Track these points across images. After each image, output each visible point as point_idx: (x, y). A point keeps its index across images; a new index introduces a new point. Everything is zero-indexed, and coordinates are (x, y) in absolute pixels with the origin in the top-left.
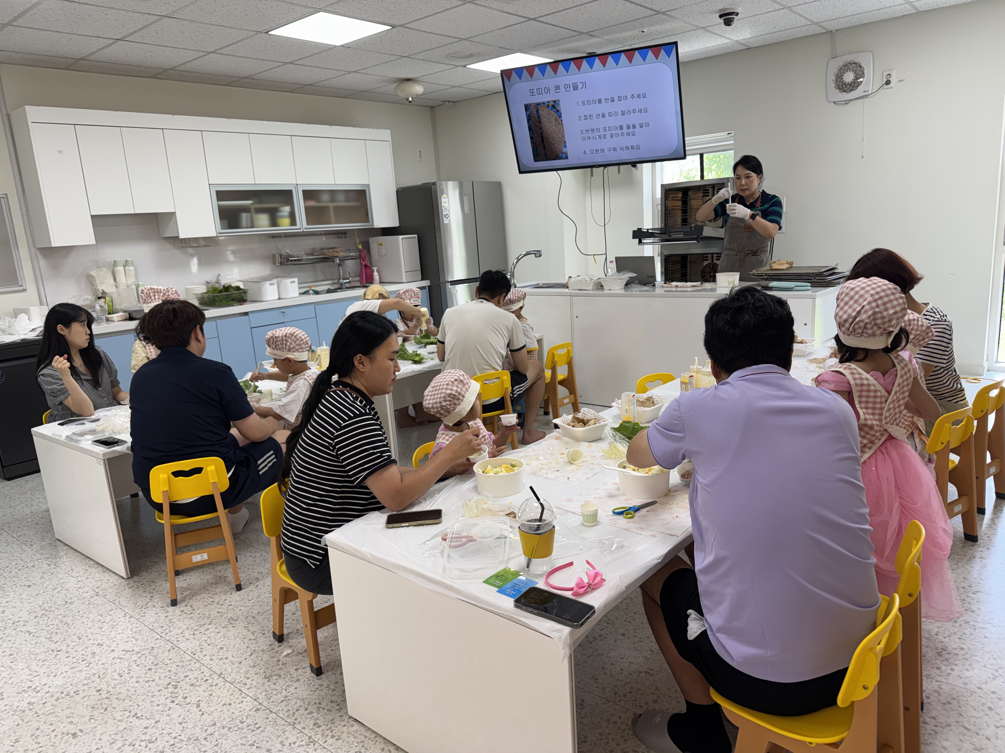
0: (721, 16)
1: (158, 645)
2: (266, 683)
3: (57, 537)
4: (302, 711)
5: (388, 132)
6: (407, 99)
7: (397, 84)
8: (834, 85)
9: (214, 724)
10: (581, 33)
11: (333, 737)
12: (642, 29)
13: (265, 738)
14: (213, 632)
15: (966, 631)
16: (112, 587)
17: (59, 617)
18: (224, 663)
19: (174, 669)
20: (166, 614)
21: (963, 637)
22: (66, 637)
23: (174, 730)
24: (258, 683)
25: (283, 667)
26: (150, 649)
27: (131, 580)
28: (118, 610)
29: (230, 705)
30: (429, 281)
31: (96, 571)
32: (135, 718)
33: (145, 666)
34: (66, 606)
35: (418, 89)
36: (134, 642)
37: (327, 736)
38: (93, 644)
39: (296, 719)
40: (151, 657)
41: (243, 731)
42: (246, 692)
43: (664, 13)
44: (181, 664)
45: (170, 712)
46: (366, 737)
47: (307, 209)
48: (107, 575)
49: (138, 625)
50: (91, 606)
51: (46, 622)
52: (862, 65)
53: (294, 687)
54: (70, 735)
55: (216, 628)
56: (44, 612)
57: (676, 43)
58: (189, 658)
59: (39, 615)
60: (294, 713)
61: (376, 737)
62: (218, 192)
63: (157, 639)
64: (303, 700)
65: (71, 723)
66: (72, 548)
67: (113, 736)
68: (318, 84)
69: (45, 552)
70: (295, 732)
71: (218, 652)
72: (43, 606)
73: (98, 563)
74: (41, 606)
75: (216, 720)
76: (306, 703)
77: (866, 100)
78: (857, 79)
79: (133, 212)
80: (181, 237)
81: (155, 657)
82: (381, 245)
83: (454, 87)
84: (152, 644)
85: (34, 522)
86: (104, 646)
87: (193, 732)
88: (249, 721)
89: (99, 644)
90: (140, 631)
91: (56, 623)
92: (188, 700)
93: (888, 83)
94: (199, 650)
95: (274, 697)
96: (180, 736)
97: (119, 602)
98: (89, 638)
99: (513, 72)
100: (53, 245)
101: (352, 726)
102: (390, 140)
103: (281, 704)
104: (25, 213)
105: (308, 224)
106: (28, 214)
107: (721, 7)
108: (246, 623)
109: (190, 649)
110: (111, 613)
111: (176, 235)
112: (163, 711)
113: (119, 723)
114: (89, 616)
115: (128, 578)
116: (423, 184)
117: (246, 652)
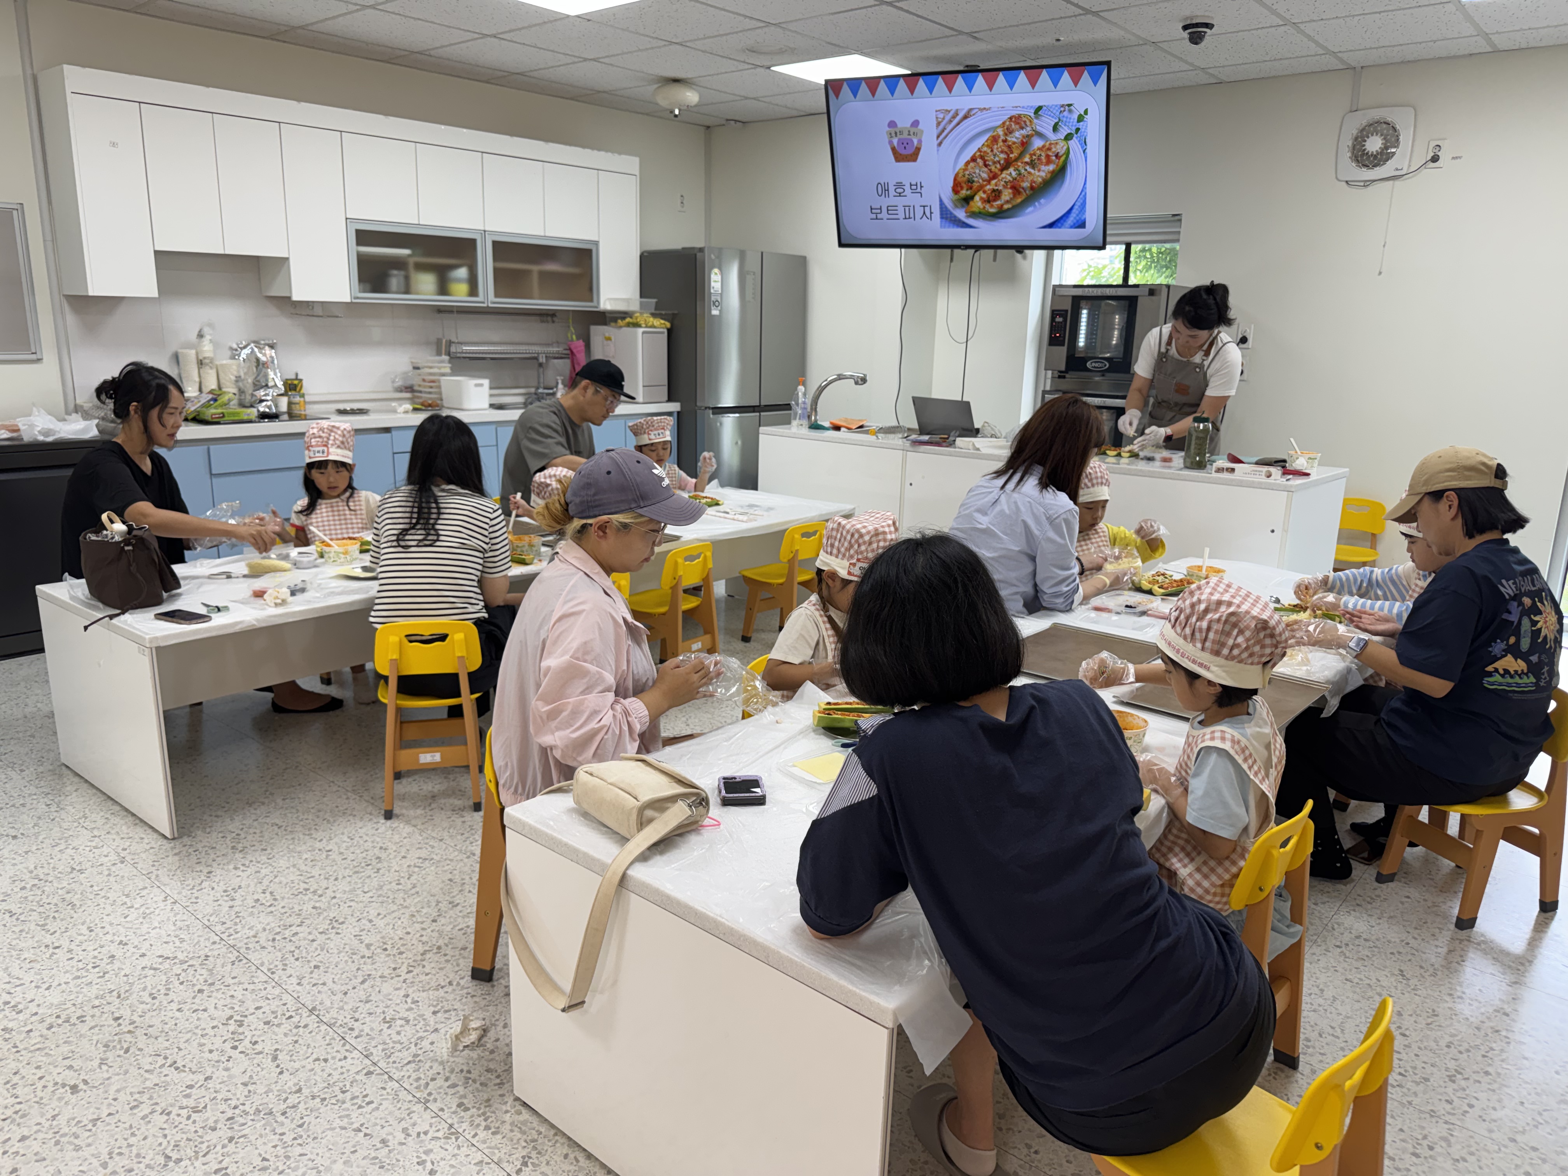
0: (1185, 28)
1: (216, 953)
2: (385, 1030)
3: (64, 760)
4: (440, 1082)
5: (636, 160)
6: (672, 112)
7: (656, 86)
8: (1349, 154)
9: (299, 1091)
10: (961, 33)
11: (487, 1128)
12: (1057, 37)
13: (378, 1121)
14: (305, 939)
15: (1494, 1045)
16: (146, 850)
17: (60, 892)
18: (319, 992)
19: (239, 995)
20: (231, 903)
21: (1489, 1054)
22: (70, 927)
23: (235, 1095)
24: (372, 1029)
25: (413, 1006)
26: (203, 957)
27: (177, 843)
28: (156, 890)
29: (326, 1060)
30: (679, 404)
31: (122, 822)
32: (172, 1069)
33: (194, 985)
34: (72, 876)
35: (691, 97)
36: (178, 944)
37: (478, 1125)
38: (112, 942)
39: (430, 1094)
40: (204, 972)
41: (344, 1106)
42: (353, 1042)
43: (1096, 14)
44: (251, 987)
45: (230, 1064)
46: (541, 1133)
47: (496, 271)
48: (140, 831)
49: (185, 917)
50: (112, 879)
51: (38, 898)
52: (1398, 127)
53: (430, 1041)
54: (67, 1088)
55: (310, 933)
56: (36, 882)
57: (1108, 64)
58: (265, 978)
59: (28, 886)
60: (427, 1084)
61: (556, 1134)
62: (358, 232)
63: (214, 943)
64: (442, 1063)
65: (70, 1067)
66: (86, 781)
67: (137, 1096)
68: (531, 74)
69: (42, 783)
70: (427, 1115)
71: (311, 973)
72: (35, 872)
73: (127, 810)
74: (31, 872)
75: (302, 1083)
76: (447, 1069)
77: (1398, 183)
78: (1387, 148)
79: (222, 252)
80: (296, 297)
81: (210, 970)
82: (609, 339)
83: (746, 98)
84: (207, 950)
85: (29, 733)
86: (130, 947)
87: (265, 1101)
88: (356, 1090)
89: (121, 943)
90: (188, 926)
91: (55, 901)
92: (258, 1047)
93: (1435, 159)
94: (280, 967)
95: (397, 1054)
96: (244, 1104)
97: (157, 876)
98: (106, 930)
99: (845, 86)
100: (91, 293)
101: (519, 1113)
102: (637, 173)
103: (409, 1067)
104: (49, 237)
105: (496, 296)
106: (54, 240)
107: (1188, 13)
108: (357, 929)
109: (267, 963)
110: (144, 893)
111: (287, 295)
112: (218, 1062)
113: (147, 1075)
114: (108, 895)
115: (174, 839)
116: (683, 249)
117: (356, 977)
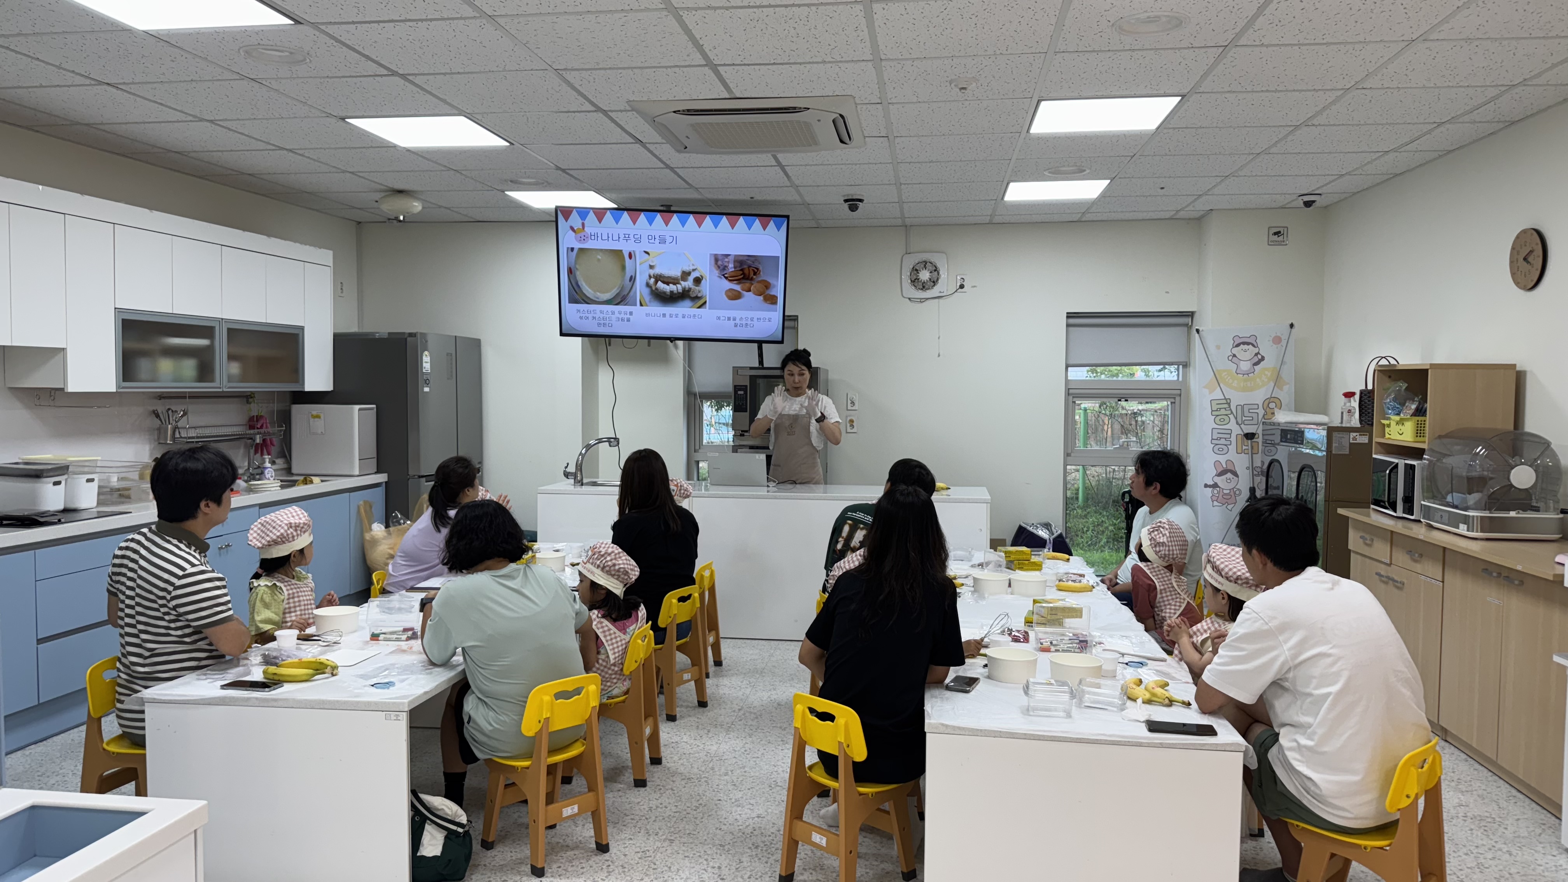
0: (846, 201)
5: (330, 253)
6: (397, 218)
7: (384, 195)
8: (909, 281)
30: (386, 475)
35: (417, 206)
43: (796, 187)
52: (938, 266)
57: (788, 217)
62: (124, 322)
77: (943, 301)
78: (933, 278)
80: (71, 388)
82: (318, 417)
93: (962, 287)
99: (574, 212)
102: (331, 265)
105: (241, 381)
